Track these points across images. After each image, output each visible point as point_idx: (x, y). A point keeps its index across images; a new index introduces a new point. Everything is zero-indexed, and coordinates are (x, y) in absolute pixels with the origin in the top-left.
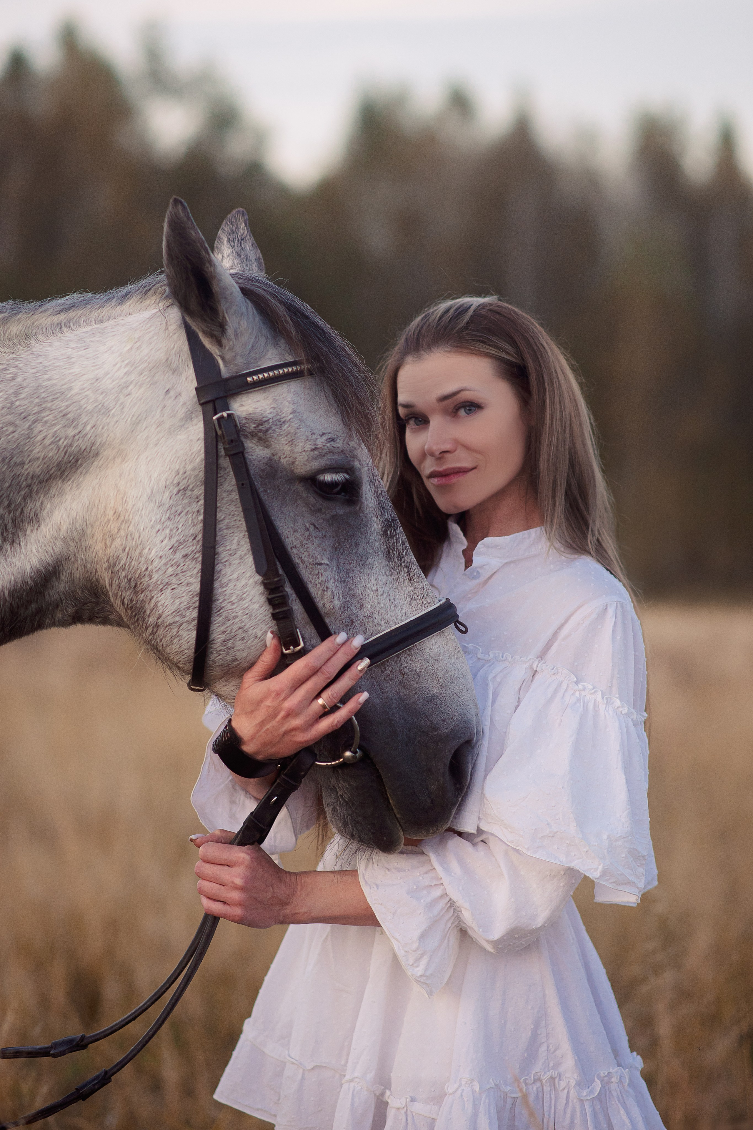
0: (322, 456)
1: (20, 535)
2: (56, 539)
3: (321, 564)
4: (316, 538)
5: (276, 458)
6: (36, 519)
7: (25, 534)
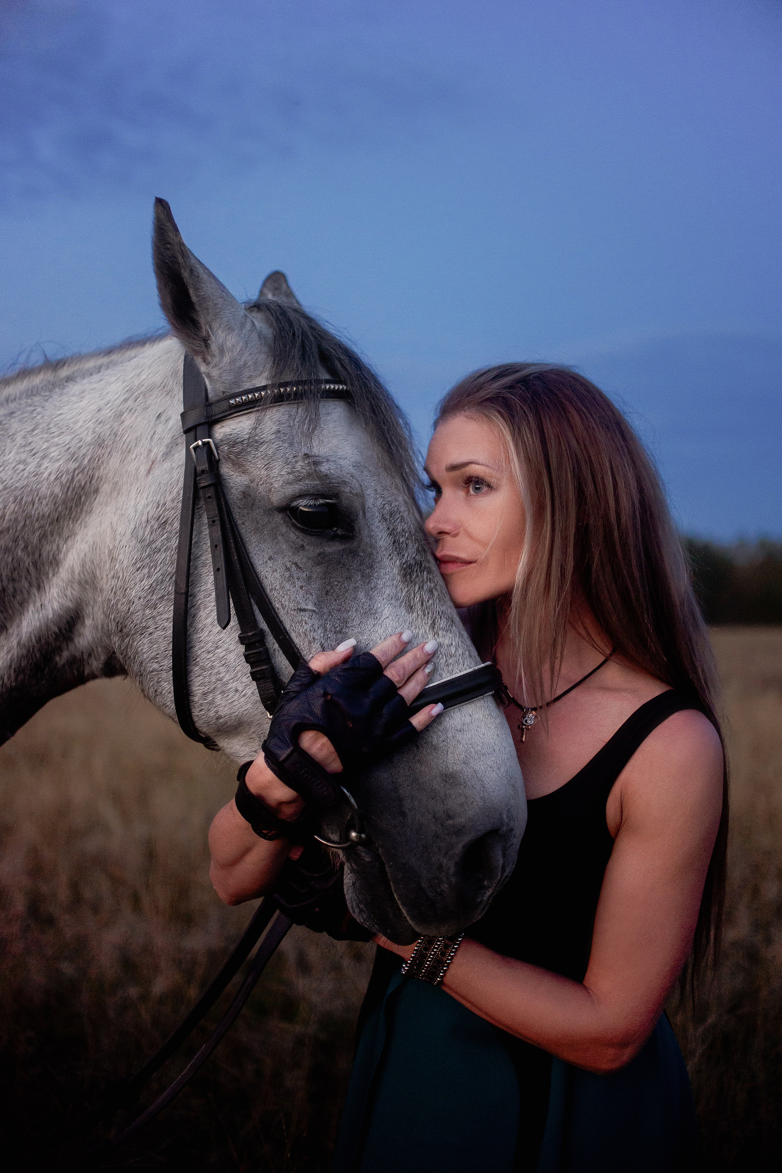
0: (298, 480)
1: (44, 578)
2: (72, 582)
3: (304, 610)
4: (298, 579)
5: (254, 485)
6: (55, 562)
7: (48, 578)
